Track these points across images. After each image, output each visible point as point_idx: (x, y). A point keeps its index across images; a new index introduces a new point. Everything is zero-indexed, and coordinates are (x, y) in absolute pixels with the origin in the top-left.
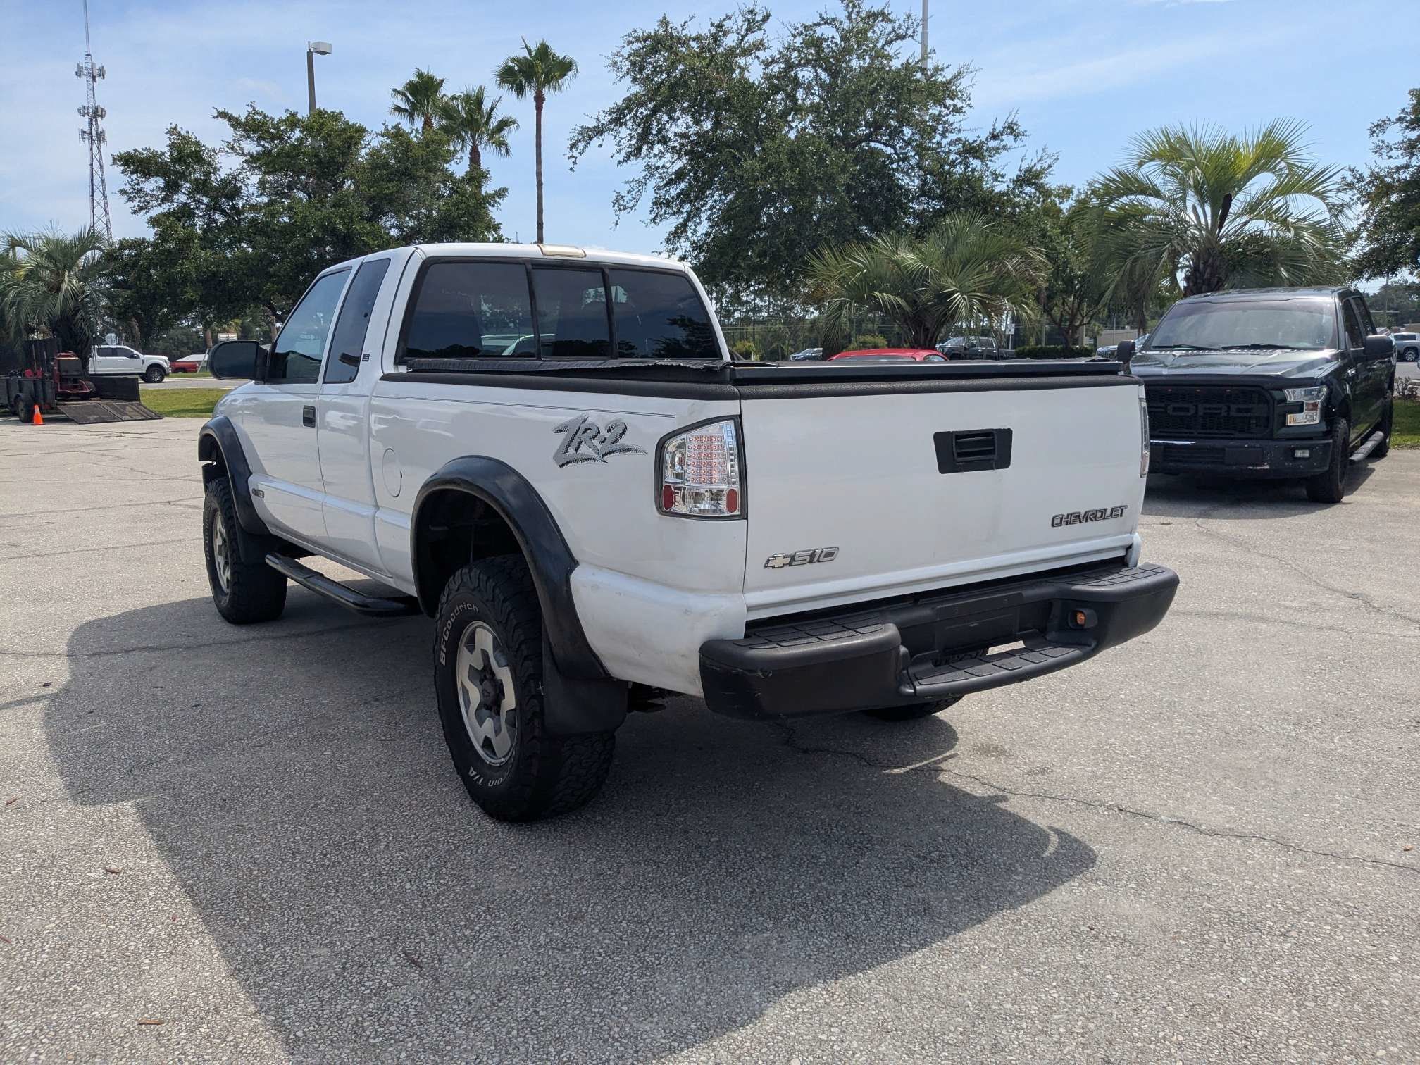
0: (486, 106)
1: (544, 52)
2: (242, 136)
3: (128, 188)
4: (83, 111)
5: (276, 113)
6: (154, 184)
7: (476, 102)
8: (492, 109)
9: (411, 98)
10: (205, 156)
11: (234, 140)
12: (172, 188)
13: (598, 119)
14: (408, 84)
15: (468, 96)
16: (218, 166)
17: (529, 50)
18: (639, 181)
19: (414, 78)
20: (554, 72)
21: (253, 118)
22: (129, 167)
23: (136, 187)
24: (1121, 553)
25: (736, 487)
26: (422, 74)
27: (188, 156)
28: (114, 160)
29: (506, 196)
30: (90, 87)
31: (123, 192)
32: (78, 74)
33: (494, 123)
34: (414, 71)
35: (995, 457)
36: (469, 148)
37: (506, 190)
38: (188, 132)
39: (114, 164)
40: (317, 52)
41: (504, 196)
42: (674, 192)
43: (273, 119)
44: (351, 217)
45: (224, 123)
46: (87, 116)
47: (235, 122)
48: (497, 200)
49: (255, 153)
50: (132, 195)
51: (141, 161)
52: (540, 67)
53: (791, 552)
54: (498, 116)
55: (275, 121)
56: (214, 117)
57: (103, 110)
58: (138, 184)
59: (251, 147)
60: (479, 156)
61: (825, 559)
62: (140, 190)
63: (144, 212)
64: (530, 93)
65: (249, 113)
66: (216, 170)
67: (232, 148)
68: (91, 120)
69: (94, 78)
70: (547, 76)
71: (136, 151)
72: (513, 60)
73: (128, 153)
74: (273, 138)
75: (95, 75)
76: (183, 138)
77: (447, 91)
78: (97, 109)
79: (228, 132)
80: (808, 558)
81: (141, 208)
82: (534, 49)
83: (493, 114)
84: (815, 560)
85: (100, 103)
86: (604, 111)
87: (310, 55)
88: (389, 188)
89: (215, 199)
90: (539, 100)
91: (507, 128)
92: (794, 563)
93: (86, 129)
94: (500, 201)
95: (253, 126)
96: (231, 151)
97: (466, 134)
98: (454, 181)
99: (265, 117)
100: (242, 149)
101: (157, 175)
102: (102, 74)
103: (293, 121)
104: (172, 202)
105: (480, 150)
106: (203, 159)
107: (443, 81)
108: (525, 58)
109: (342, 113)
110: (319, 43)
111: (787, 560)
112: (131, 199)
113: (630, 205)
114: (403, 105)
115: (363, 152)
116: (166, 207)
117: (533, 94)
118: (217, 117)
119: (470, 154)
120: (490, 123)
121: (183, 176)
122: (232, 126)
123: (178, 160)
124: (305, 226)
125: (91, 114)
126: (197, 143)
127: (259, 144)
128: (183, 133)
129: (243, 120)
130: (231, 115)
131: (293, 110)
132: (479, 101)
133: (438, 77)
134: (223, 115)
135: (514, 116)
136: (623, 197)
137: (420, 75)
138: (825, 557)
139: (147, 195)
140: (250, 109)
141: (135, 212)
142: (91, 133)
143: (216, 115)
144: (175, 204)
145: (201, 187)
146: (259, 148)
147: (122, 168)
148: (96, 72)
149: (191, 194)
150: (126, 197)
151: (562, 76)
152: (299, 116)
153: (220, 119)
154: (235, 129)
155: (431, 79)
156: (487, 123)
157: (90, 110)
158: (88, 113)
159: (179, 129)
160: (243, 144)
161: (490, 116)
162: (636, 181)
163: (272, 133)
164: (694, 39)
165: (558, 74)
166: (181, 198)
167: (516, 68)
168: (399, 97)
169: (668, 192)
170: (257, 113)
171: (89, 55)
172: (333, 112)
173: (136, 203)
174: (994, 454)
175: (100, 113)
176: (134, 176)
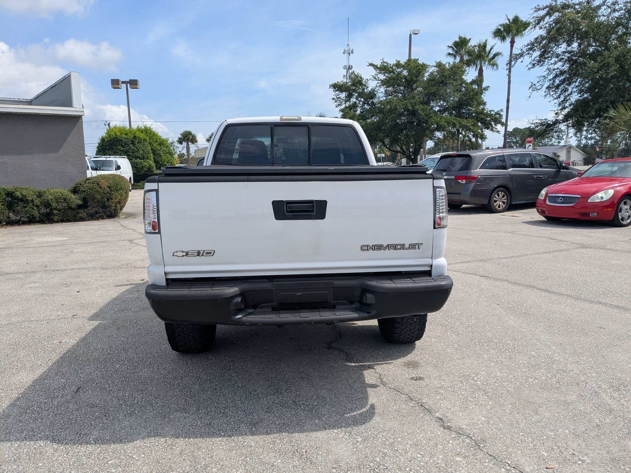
0: (488, 48)
1: (516, 20)
2: (379, 72)
3: (335, 97)
4: (345, 67)
5: (392, 62)
6: (343, 95)
7: (483, 47)
8: (491, 49)
9: (455, 48)
10: (363, 82)
11: (375, 75)
12: (350, 96)
13: (522, 50)
14: (454, 42)
15: (480, 44)
16: (368, 86)
17: (509, 20)
18: (544, 76)
19: (458, 40)
20: (521, 28)
21: (383, 65)
22: (335, 89)
23: (338, 96)
24: (428, 269)
25: (156, 220)
26: (461, 37)
27: (357, 83)
28: (330, 86)
29: (488, 90)
30: (348, 58)
31: (333, 99)
32: (344, 53)
33: (491, 56)
34: (458, 36)
35: (314, 213)
36: (478, 68)
37: (489, 87)
38: (358, 73)
39: (330, 88)
40: (414, 34)
41: (487, 90)
42: (557, 82)
43: (391, 64)
44: (415, 103)
45: (371, 68)
46: (346, 69)
47: (375, 67)
48: (484, 91)
49: (383, 79)
50: (336, 100)
51: (340, 86)
52: (514, 27)
53: (187, 250)
54: (493, 52)
55: (392, 65)
56: (368, 66)
57: (352, 66)
58: (338, 95)
59: (382, 77)
60: (483, 71)
61: (206, 255)
62: (339, 98)
63: (340, 106)
64: (508, 40)
65: (382, 63)
66: (367, 87)
67: (375, 78)
68: (347, 71)
69: (349, 54)
70: (517, 30)
71: (338, 82)
72: (501, 25)
73: (335, 83)
74: (390, 72)
75: (350, 53)
76: (356, 75)
77: (472, 44)
78: (349, 66)
79: (373, 71)
80: (196, 254)
81: (339, 105)
82: (511, 18)
83: (491, 52)
84: (201, 255)
85: (351, 64)
86: (524, 45)
87: (410, 35)
88: (433, 89)
89: (366, 99)
90: (512, 42)
91: (496, 57)
92: (188, 255)
93: (345, 75)
94: (486, 92)
95: (384, 68)
96: (374, 79)
97: (477, 62)
98: (466, 84)
99: (388, 64)
100: (379, 78)
101: (345, 91)
102: (352, 52)
103: (398, 65)
104: (350, 102)
105: (483, 69)
106: (363, 84)
107: (470, 39)
108: (506, 23)
109: (418, 59)
110: (415, 30)
111: (185, 254)
112: (336, 102)
113: (539, 88)
114: (451, 52)
115: (426, 75)
116: (348, 104)
117: (510, 40)
118: (369, 66)
119: (479, 71)
120: (489, 56)
121: (355, 91)
122: (374, 69)
123: (353, 85)
124: (396, 109)
125: (347, 68)
126: (361, 77)
127: (385, 75)
128: (356, 73)
129: (379, 66)
130: (374, 64)
131: (399, 60)
132: (485, 46)
133: (468, 38)
134: (371, 65)
135: (500, 51)
136: (534, 85)
137: (460, 38)
138: (206, 254)
139: (342, 99)
140: (382, 61)
141: (336, 107)
142: (347, 76)
143: (368, 65)
144: (351, 103)
145: (361, 95)
146: (385, 77)
147: (333, 89)
148: (350, 52)
149: (357, 99)
150: (334, 101)
151: (524, 30)
152: (401, 62)
153: (370, 66)
154: (376, 70)
155: (465, 39)
156: (488, 56)
157: (347, 67)
158: (346, 68)
159: (355, 72)
160: (379, 76)
161: (489, 52)
162: (543, 76)
163: (390, 70)
164: (578, 4)
165: (522, 29)
166: (353, 100)
167: (502, 29)
168: (450, 49)
169: (554, 81)
170: (384, 62)
171: (348, 45)
172: (415, 59)
173: (337, 103)
174: (313, 212)
175: (350, 68)
176: (337, 92)
